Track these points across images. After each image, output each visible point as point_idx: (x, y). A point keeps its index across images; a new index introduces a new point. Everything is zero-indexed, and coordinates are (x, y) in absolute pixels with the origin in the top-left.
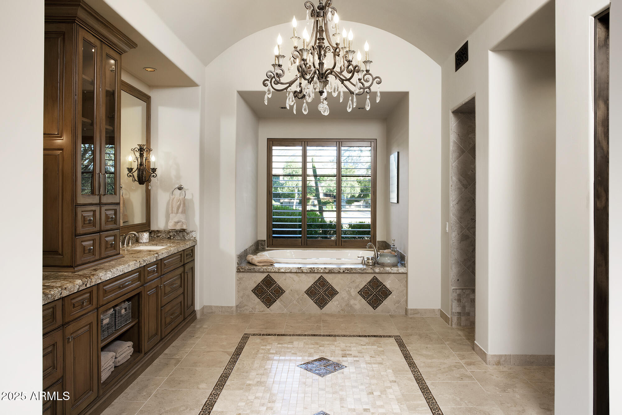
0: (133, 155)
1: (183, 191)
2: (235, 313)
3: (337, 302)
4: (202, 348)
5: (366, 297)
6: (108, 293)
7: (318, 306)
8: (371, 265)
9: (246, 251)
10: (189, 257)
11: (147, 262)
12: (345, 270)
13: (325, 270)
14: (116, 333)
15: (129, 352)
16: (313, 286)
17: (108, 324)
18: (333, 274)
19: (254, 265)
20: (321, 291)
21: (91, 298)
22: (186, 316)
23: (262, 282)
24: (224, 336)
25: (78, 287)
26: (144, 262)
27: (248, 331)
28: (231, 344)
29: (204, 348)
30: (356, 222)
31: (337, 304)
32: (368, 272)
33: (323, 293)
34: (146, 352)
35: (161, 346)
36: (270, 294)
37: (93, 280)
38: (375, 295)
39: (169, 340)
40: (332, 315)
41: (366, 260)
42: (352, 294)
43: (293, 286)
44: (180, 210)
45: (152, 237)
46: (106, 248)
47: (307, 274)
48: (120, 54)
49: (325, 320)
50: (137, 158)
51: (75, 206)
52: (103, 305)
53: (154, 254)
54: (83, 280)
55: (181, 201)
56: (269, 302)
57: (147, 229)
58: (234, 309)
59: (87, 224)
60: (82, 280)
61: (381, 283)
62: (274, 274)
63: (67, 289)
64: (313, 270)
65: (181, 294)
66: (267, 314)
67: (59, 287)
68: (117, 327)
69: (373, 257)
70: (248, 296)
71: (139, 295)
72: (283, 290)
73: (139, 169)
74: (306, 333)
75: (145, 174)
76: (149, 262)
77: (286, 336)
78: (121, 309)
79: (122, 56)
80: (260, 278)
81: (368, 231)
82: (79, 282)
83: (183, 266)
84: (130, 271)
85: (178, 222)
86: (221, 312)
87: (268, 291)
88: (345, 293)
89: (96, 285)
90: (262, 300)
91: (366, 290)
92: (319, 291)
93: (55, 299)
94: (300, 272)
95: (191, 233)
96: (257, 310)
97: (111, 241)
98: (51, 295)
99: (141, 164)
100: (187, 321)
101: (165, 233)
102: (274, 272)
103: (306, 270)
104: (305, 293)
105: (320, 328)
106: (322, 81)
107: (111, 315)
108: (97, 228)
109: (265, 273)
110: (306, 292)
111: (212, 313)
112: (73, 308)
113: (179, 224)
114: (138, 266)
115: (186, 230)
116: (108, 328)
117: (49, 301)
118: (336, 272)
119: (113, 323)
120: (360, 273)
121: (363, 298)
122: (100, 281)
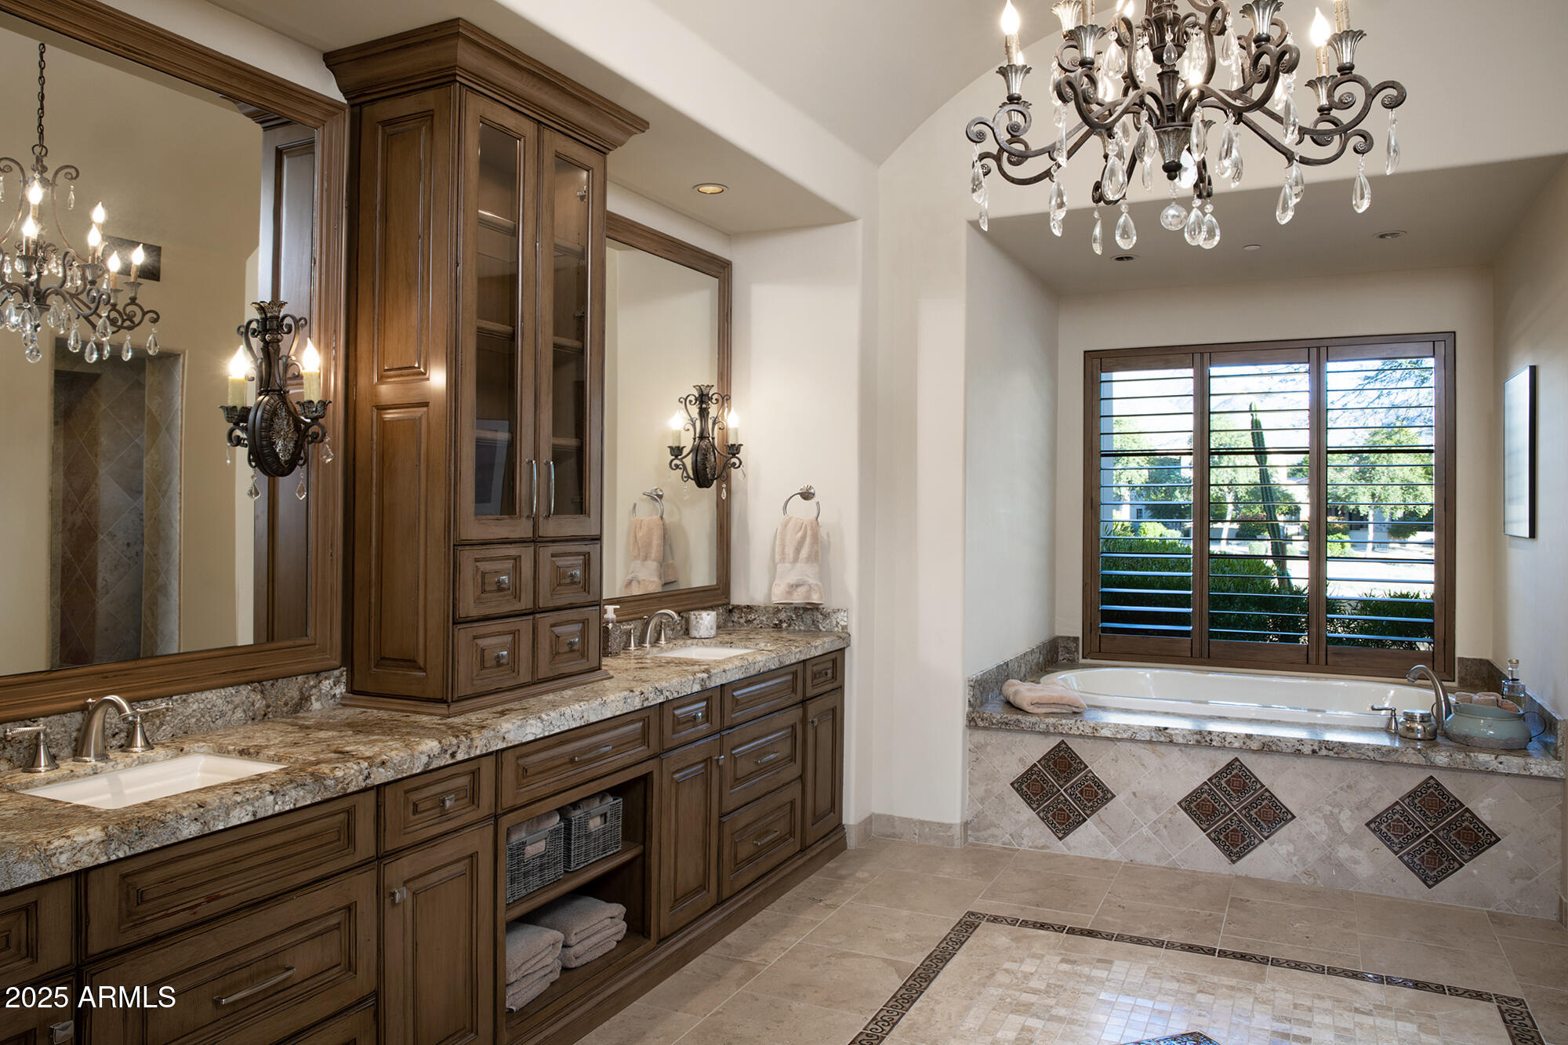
0: (683, 413)
1: (812, 502)
2: (958, 844)
3: (1291, 848)
4: (833, 940)
5: (1396, 841)
6: (533, 775)
7: (1224, 851)
8: (1419, 740)
9: (1005, 667)
10: (822, 679)
11: (668, 694)
12: (1320, 749)
13: (1248, 742)
14: (565, 881)
15: (614, 930)
16: (1206, 787)
17: (542, 856)
18: (1277, 758)
19: (1018, 711)
20: (1236, 807)
21: (476, 788)
22: (809, 841)
23: (1043, 762)
24: (905, 913)
25: (425, 759)
26: (658, 693)
27: (979, 905)
28: (918, 940)
29: (837, 941)
30: (1388, 592)
31: (1289, 854)
32: (1405, 761)
33: (1240, 813)
34: (662, 936)
35: (715, 921)
36: (1066, 800)
37: (477, 742)
38: (1432, 840)
39: (746, 904)
40: (1267, 886)
41: (1402, 719)
42: (1343, 825)
43: (1139, 783)
44: (804, 553)
45: (733, 622)
46: (555, 654)
47: (1187, 749)
48: (603, 153)
49: (1242, 900)
50: (692, 420)
51: (454, 545)
52: (517, 809)
53: (694, 674)
54: (443, 741)
55: (806, 528)
56: (1063, 824)
57: (720, 602)
58: (957, 832)
59: (490, 592)
60: (440, 742)
61: (1456, 801)
62: (1079, 740)
63: (388, 764)
64: (1208, 739)
65: (796, 779)
66: (1057, 856)
67: (365, 759)
68: (572, 865)
69: (1429, 715)
70: (1000, 798)
71: (645, 780)
72: (1108, 791)
73: (696, 450)
74: (1165, 937)
75: (713, 460)
76: (676, 695)
77: (1095, 936)
78: (589, 816)
79: (608, 156)
80: (1033, 750)
81: (1425, 623)
82: (431, 745)
83: (800, 705)
84: (606, 717)
85: (798, 586)
86: (920, 836)
87: (1062, 791)
88: (1318, 820)
89: (491, 753)
90: (1041, 814)
91: (1398, 820)
92: (1226, 805)
93: (349, 791)
94: (1163, 739)
95: (835, 616)
96: (1024, 842)
97: (572, 634)
98: (336, 779)
99: (702, 436)
100: (814, 853)
101: (768, 612)
102: (1080, 734)
103: (1184, 736)
104: (1181, 806)
105: (1219, 925)
106: (1170, 129)
107: (550, 832)
108: (526, 603)
109: (1052, 738)
110: (1183, 804)
111: (893, 835)
112: (414, 815)
113: (802, 590)
114: (637, 704)
115: (821, 607)
116: (542, 868)
117: (328, 795)
118: (1289, 751)
119: (560, 852)
120: (1374, 761)
121: (1387, 845)
122: (501, 745)
